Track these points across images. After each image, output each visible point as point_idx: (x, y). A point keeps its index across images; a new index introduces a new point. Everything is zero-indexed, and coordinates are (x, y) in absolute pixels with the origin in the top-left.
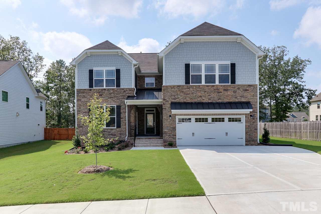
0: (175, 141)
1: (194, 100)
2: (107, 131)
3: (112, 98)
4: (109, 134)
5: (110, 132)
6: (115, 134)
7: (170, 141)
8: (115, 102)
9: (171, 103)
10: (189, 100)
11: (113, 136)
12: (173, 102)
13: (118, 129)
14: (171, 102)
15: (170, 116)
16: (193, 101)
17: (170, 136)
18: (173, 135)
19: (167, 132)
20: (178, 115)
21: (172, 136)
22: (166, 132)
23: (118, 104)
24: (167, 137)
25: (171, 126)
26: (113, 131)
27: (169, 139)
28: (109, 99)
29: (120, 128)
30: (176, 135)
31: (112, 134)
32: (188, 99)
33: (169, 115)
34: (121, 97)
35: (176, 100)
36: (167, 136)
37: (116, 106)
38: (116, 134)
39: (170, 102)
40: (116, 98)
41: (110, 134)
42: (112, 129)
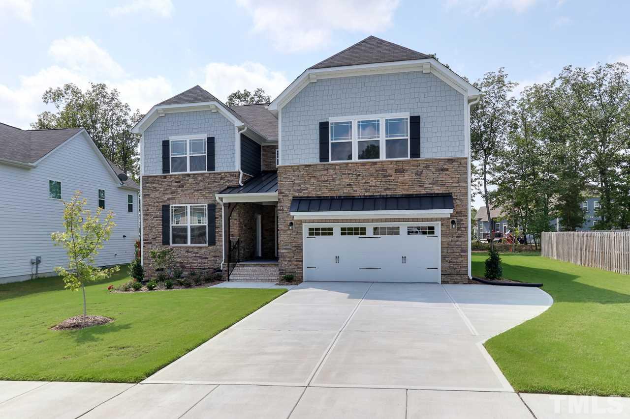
0: (301, 272)
1: (337, 191)
2: (191, 250)
3: (201, 190)
4: (195, 257)
5: (197, 253)
6: (206, 257)
7: (292, 271)
8: (207, 198)
9: (293, 200)
10: (327, 191)
11: (203, 260)
12: (297, 197)
13: (210, 248)
14: (293, 197)
15: (291, 224)
16: (335, 194)
17: (290, 263)
18: (297, 261)
19: (287, 254)
20: (306, 221)
21: (295, 263)
22: (284, 254)
23: (210, 202)
24: (286, 263)
25: (294, 243)
26: (203, 251)
27: (290, 267)
28: (196, 193)
29: (215, 245)
30: (302, 261)
31: (201, 256)
32: (325, 190)
33: (289, 222)
34: (216, 189)
35: (303, 192)
36: (285, 261)
37: (207, 205)
38: (208, 257)
39: (291, 198)
40: (208, 191)
41: (198, 257)
42: (201, 248)
